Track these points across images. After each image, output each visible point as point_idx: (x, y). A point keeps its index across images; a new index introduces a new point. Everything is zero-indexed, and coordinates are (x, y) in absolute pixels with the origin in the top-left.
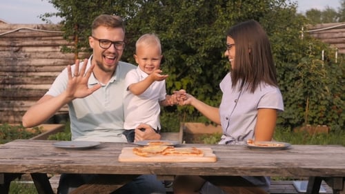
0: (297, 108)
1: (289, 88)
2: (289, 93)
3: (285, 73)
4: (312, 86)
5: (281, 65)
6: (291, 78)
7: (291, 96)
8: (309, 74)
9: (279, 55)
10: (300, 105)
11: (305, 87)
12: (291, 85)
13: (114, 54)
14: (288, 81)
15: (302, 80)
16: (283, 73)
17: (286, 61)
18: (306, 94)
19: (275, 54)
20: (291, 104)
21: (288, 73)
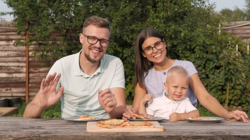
0: (217, 92)
1: (210, 76)
2: (210, 80)
3: (206, 62)
4: (231, 73)
5: (203, 56)
6: (211, 67)
7: (212, 82)
8: (229, 64)
9: (202, 48)
10: (219, 90)
11: (226, 74)
12: (212, 72)
13: (99, 48)
14: (209, 70)
15: (224, 68)
16: (204, 63)
17: (207, 52)
18: (227, 80)
19: (198, 47)
20: (211, 89)
21: (209, 62)
